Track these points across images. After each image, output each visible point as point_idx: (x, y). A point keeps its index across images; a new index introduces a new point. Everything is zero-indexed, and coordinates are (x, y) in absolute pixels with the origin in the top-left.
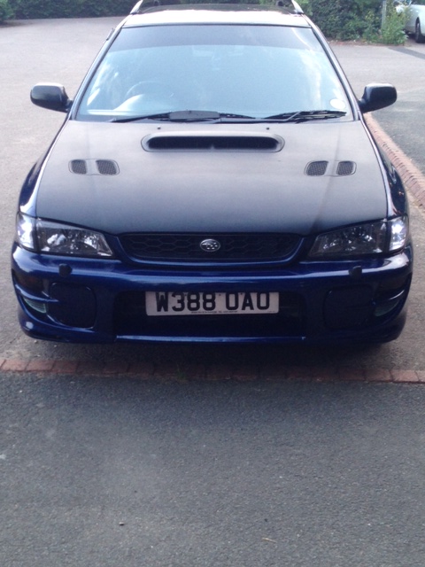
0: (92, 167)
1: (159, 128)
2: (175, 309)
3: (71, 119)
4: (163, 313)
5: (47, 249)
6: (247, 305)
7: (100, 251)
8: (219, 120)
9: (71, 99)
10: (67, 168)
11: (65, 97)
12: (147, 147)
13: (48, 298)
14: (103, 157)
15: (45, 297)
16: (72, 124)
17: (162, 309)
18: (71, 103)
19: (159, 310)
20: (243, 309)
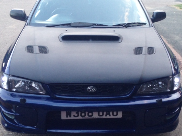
0: (36, 50)
1: (66, 30)
2: (74, 116)
3: (27, 25)
4: (69, 118)
5: (14, 90)
6: (108, 114)
7: (40, 91)
8: (93, 27)
9: (27, 15)
10: (25, 50)
11: (25, 15)
12: (61, 40)
13: (15, 113)
14: (42, 45)
15: (13, 112)
16: (28, 28)
17: (69, 116)
18: (28, 17)
19: (67, 117)
20: (106, 116)
